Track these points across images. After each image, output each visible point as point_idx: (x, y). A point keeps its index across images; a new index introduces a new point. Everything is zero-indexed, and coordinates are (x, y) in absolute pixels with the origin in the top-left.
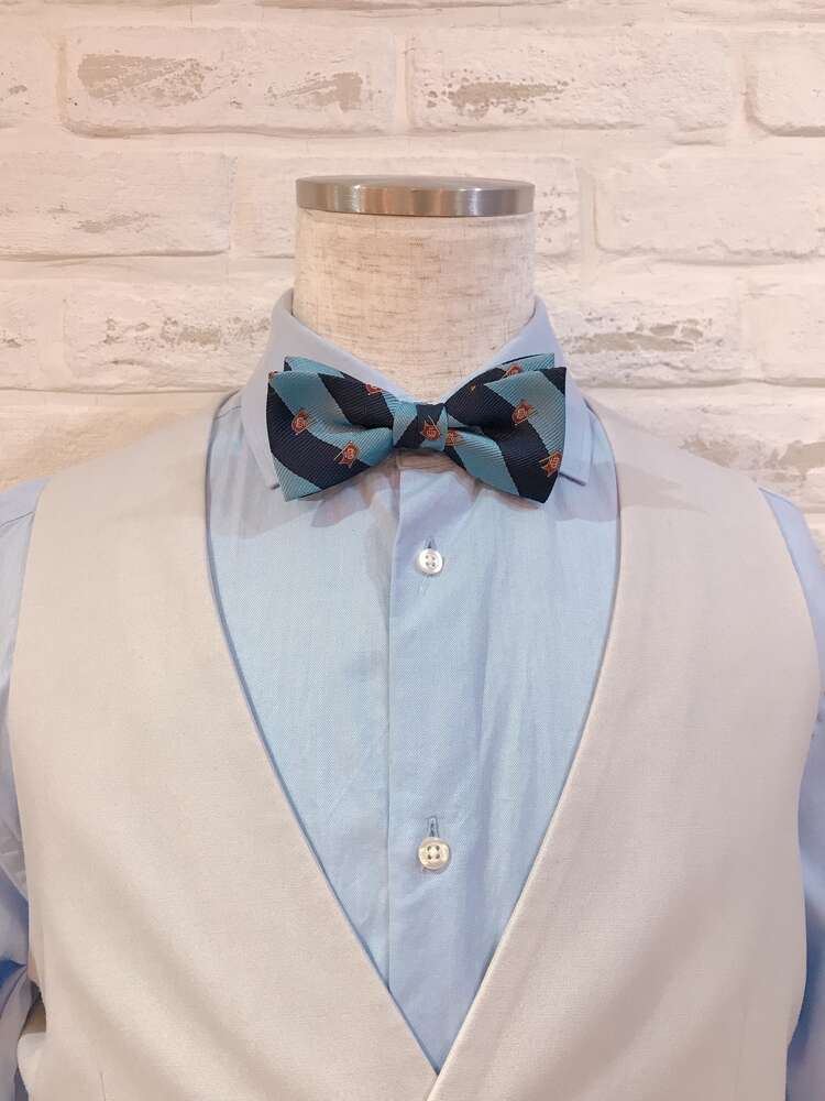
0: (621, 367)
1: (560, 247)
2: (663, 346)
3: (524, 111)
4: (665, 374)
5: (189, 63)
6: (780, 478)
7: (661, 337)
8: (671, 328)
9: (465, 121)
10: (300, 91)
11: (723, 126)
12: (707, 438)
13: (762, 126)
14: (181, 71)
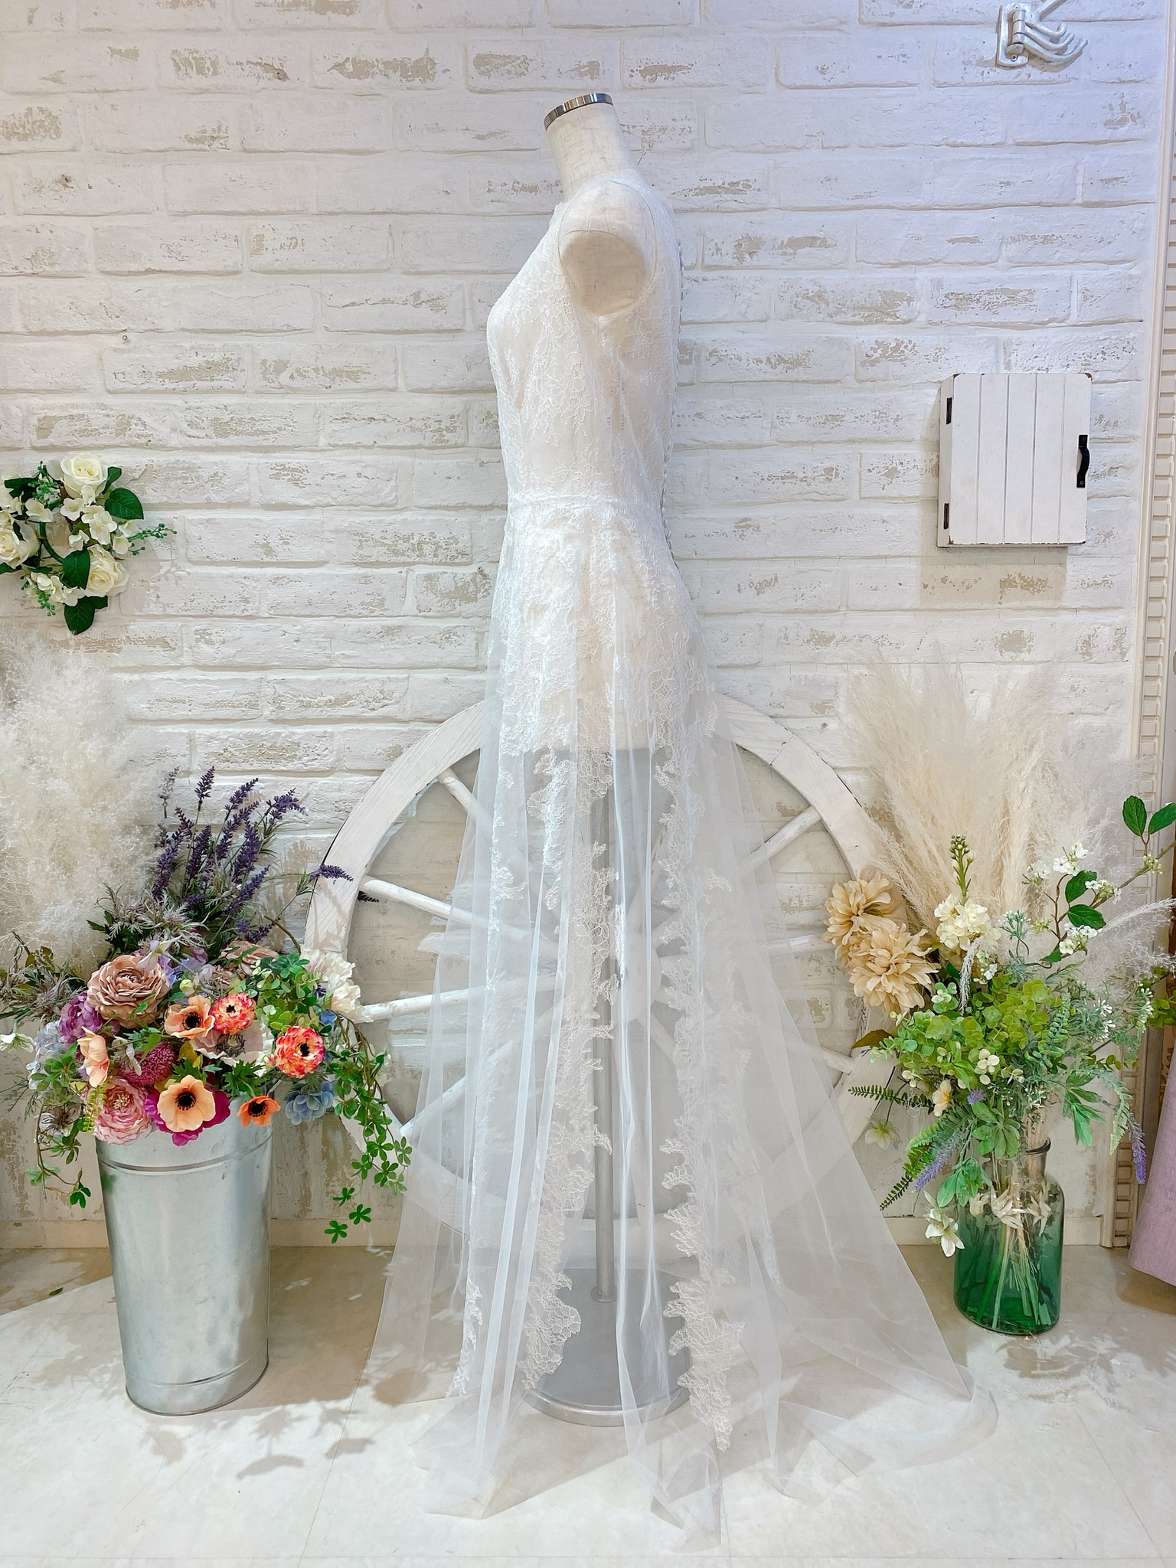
0: (715, 202)
1: (688, 145)
2: (734, 192)
3: (674, 78)
4: (734, 205)
5: (522, 59)
6: (785, 254)
7: (733, 188)
8: (738, 183)
9: (647, 84)
10: (572, 70)
11: (764, 85)
12: (752, 235)
13: (783, 85)
14: (519, 61)
